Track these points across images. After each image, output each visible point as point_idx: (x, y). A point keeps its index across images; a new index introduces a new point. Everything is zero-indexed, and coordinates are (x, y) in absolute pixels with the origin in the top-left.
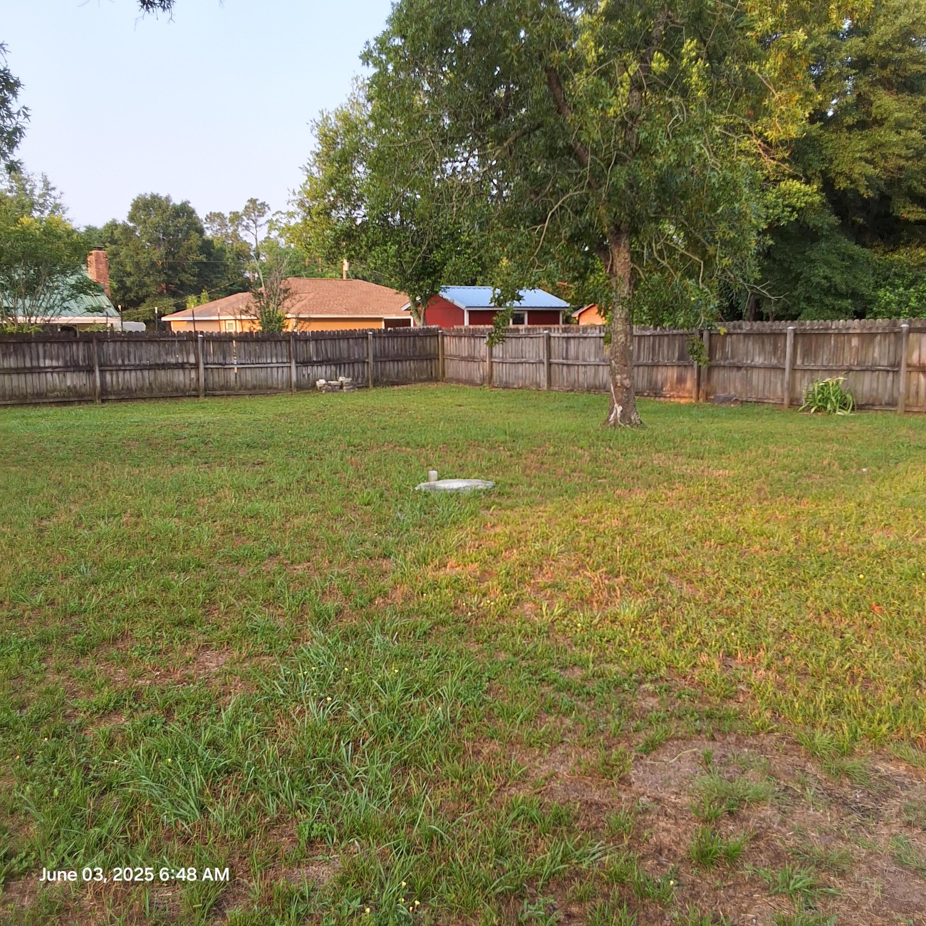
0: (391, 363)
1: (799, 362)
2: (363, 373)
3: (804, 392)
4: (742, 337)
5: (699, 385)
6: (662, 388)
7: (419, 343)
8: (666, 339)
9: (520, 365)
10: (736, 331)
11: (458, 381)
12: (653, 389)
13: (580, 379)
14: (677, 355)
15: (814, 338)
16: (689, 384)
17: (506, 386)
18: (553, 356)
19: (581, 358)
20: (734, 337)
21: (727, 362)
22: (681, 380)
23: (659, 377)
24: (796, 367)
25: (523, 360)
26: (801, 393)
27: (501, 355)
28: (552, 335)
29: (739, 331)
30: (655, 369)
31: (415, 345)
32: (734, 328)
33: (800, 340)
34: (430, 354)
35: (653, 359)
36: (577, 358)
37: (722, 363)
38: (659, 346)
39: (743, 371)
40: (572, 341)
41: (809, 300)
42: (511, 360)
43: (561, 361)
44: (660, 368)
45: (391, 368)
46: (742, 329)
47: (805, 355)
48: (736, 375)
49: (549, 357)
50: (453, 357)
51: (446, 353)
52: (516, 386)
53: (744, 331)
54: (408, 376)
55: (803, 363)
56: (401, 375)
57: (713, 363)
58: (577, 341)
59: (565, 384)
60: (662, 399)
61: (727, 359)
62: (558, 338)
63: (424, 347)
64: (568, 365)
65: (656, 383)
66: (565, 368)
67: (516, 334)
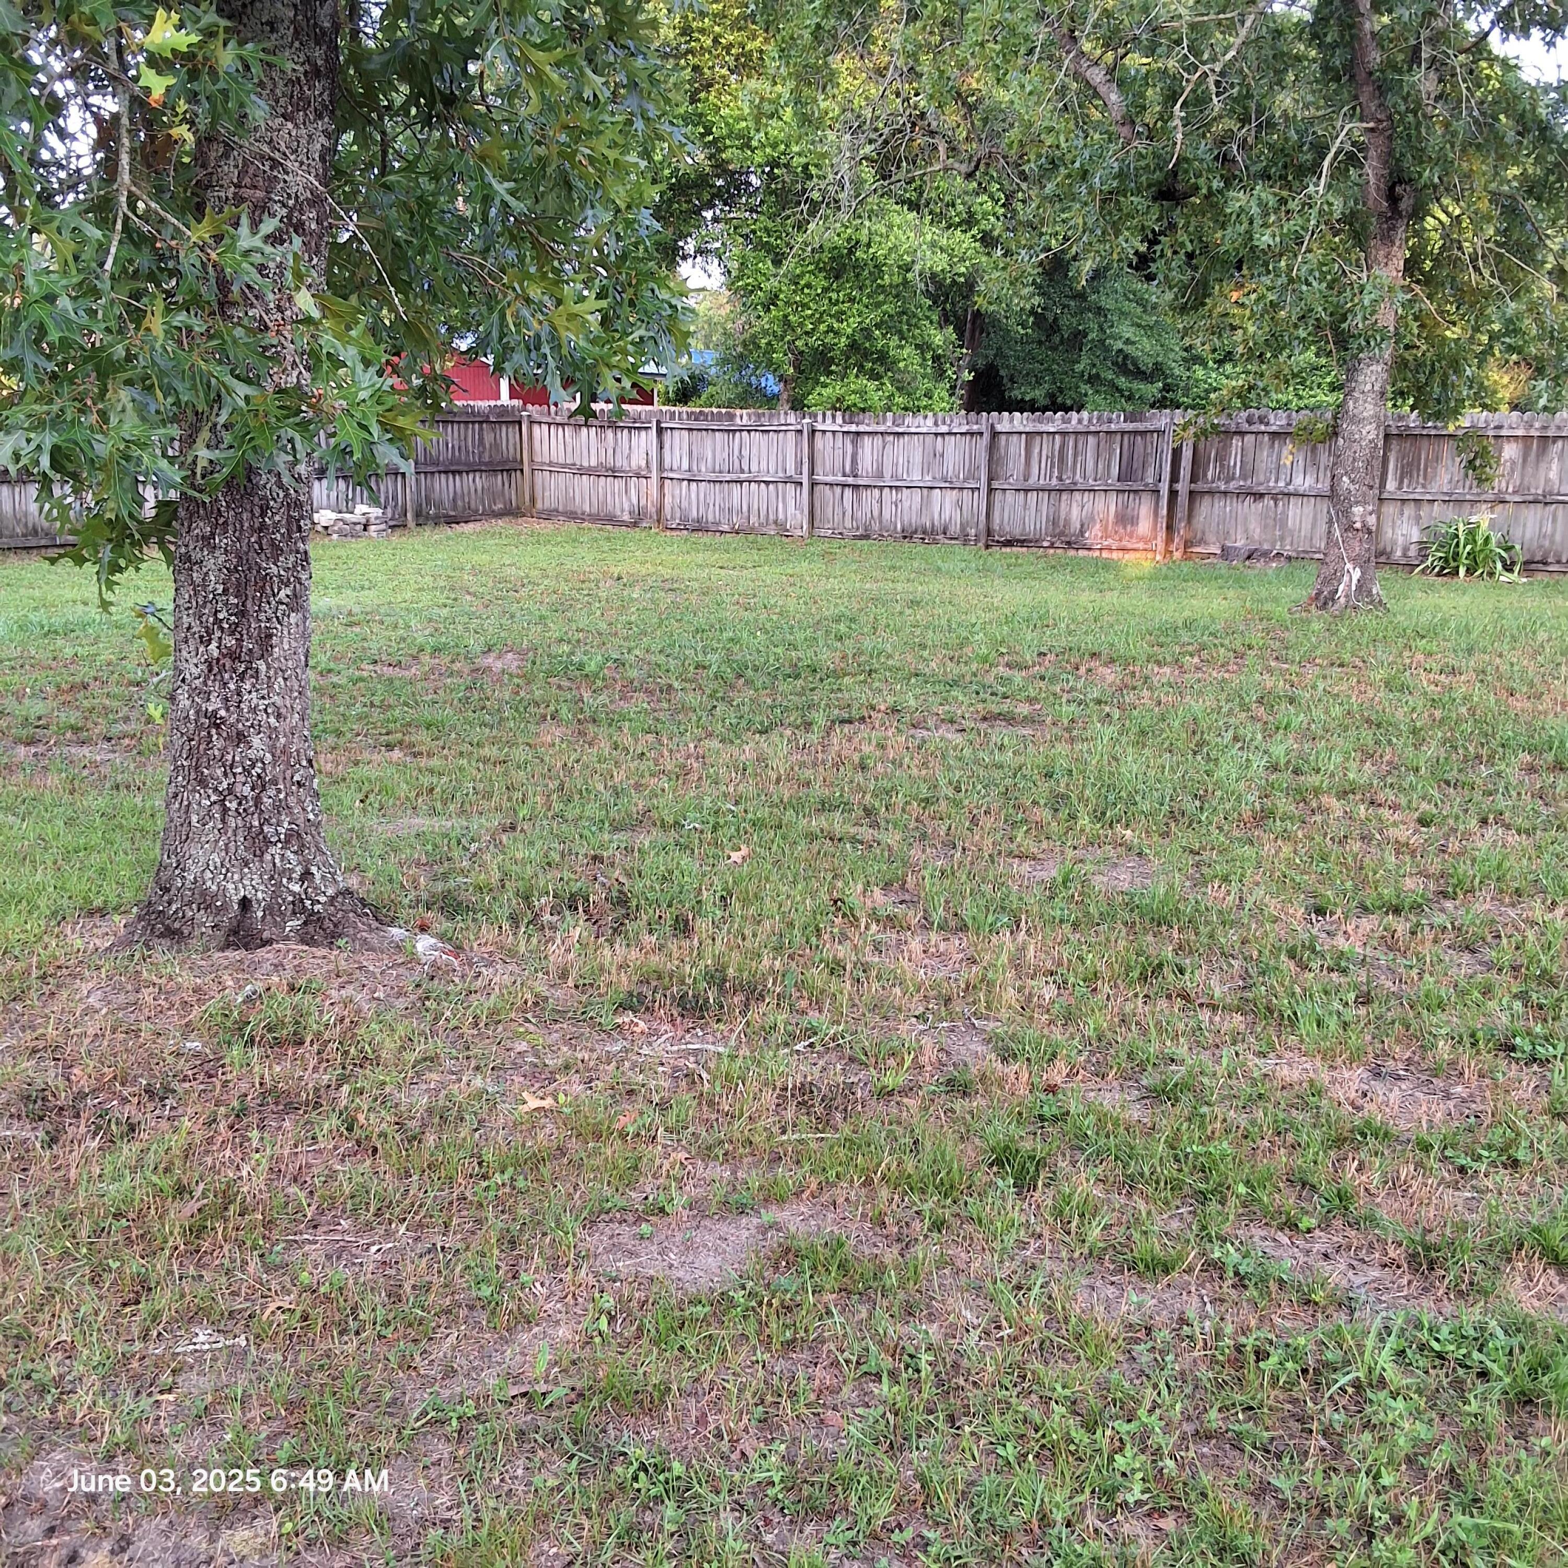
0: (443, 476)
1: (1391, 485)
2: (395, 498)
3: (1400, 540)
4: (1266, 438)
5: (1170, 528)
6: (1082, 533)
7: (488, 438)
8: (1091, 440)
9: (736, 488)
10: (1254, 428)
11: (572, 516)
12: (1062, 534)
13: (886, 515)
14: (1115, 471)
15: (1425, 443)
16: (1144, 526)
17: (700, 527)
18: (819, 469)
19: (887, 474)
20: (1249, 439)
21: (1233, 485)
22: (1125, 519)
23: (1075, 512)
24: (1385, 496)
25: (743, 476)
26: (1394, 542)
27: (685, 466)
28: (820, 427)
29: (1263, 428)
30: (1065, 496)
31: (481, 439)
32: (1249, 421)
33: (1395, 445)
34: (508, 460)
35: (1060, 479)
36: (880, 476)
37: (1223, 488)
38: (1075, 455)
39: (1268, 502)
40: (867, 440)
41: (1093, 380)
42: (713, 476)
43: (840, 479)
44: (1077, 495)
45: (444, 487)
46: (1267, 424)
47: (1406, 472)
48: (1251, 510)
49: (812, 472)
50: (555, 468)
51: (538, 459)
52: (726, 528)
53: (1273, 428)
54: (473, 506)
55: (1400, 488)
56: (460, 503)
57: (1200, 486)
58: (878, 440)
59: (848, 524)
60: (1082, 553)
61: (1230, 479)
62: (834, 432)
63: (496, 445)
64: (856, 487)
65: (1067, 522)
66: (848, 492)
67: (725, 425)
